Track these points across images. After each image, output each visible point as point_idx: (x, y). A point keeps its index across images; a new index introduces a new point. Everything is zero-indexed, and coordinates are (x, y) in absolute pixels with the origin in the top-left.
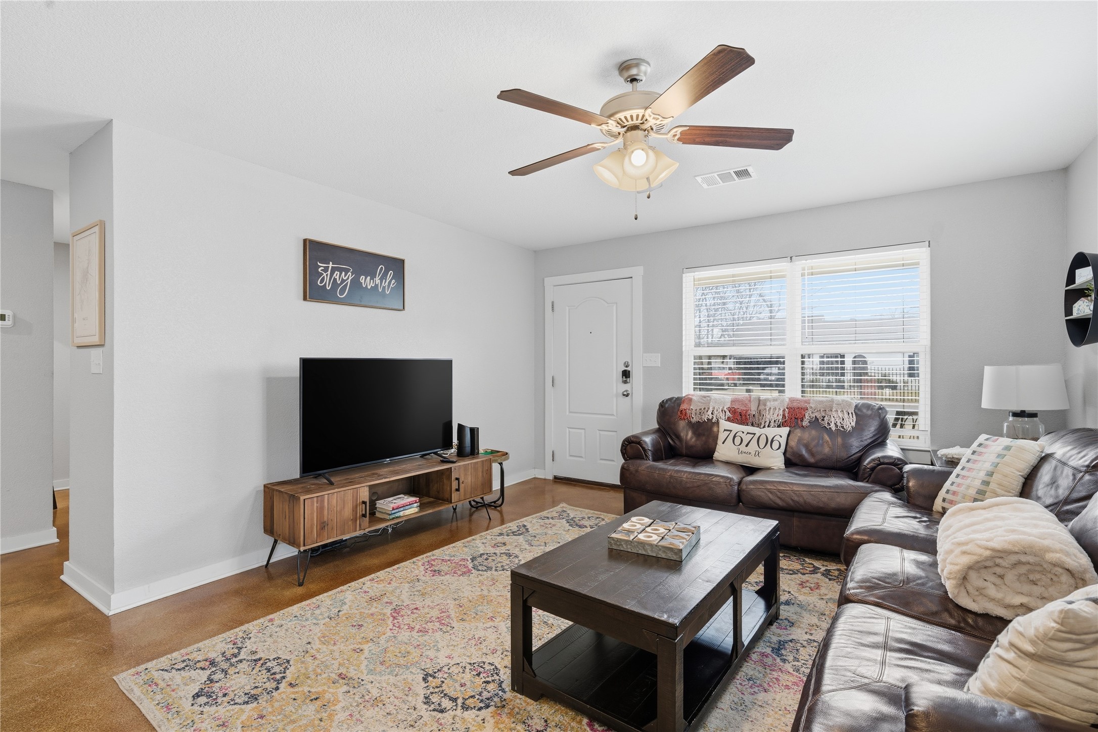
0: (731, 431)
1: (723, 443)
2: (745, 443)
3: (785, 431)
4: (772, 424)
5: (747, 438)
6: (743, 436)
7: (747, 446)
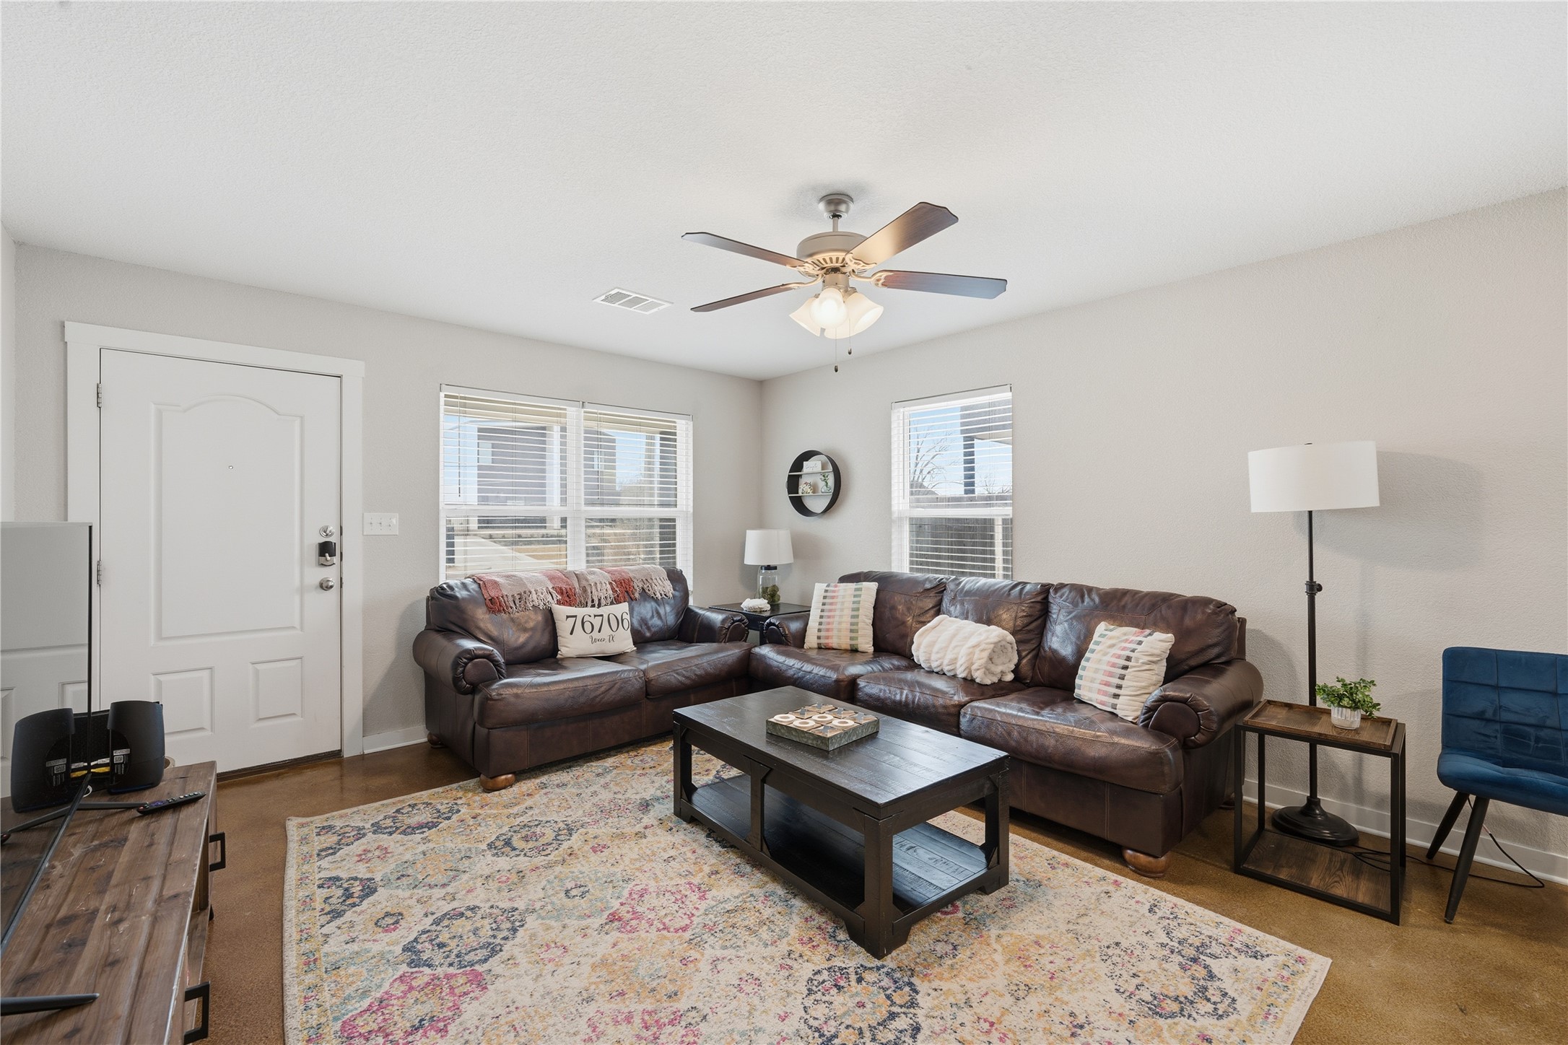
0: (576, 616)
1: (571, 633)
2: (596, 628)
3: (624, 607)
4: (603, 602)
5: (597, 622)
6: (592, 619)
7: (599, 631)
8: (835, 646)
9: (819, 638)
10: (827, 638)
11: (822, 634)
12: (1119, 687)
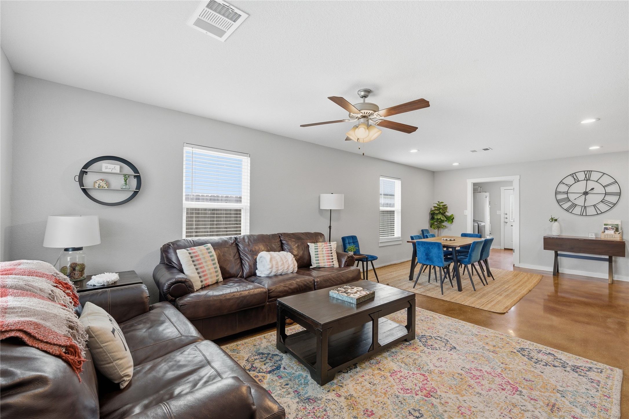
8: (210, 283)
9: (202, 282)
10: (206, 280)
11: (203, 279)
12: (332, 259)
